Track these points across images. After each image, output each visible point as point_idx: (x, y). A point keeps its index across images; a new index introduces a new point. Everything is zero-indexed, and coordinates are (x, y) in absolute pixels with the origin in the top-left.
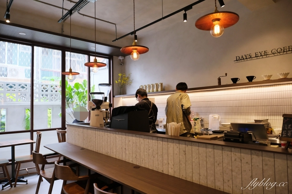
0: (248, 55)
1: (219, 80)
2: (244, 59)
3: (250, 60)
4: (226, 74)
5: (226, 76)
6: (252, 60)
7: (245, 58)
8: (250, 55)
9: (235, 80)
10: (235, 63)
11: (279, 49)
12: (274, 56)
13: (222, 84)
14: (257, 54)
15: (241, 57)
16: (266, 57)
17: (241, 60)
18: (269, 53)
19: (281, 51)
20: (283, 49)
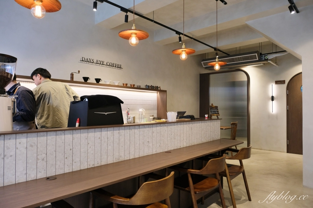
0: (92, 60)
1: (72, 75)
2: (88, 62)
3: (91, 64)
4: (79, 71)
5: (79, 73)
7: (89, 61)
9: (86, 79)
10: (81, 62)
11: (111, 64)
12: (108, 67)
13: (74, 80)
14: (98, 61)
15: (86, 59)
16: (103, 66)
17: (86, 61)
18: (105, 63)
19: (112, 65)
20: (113, 64)
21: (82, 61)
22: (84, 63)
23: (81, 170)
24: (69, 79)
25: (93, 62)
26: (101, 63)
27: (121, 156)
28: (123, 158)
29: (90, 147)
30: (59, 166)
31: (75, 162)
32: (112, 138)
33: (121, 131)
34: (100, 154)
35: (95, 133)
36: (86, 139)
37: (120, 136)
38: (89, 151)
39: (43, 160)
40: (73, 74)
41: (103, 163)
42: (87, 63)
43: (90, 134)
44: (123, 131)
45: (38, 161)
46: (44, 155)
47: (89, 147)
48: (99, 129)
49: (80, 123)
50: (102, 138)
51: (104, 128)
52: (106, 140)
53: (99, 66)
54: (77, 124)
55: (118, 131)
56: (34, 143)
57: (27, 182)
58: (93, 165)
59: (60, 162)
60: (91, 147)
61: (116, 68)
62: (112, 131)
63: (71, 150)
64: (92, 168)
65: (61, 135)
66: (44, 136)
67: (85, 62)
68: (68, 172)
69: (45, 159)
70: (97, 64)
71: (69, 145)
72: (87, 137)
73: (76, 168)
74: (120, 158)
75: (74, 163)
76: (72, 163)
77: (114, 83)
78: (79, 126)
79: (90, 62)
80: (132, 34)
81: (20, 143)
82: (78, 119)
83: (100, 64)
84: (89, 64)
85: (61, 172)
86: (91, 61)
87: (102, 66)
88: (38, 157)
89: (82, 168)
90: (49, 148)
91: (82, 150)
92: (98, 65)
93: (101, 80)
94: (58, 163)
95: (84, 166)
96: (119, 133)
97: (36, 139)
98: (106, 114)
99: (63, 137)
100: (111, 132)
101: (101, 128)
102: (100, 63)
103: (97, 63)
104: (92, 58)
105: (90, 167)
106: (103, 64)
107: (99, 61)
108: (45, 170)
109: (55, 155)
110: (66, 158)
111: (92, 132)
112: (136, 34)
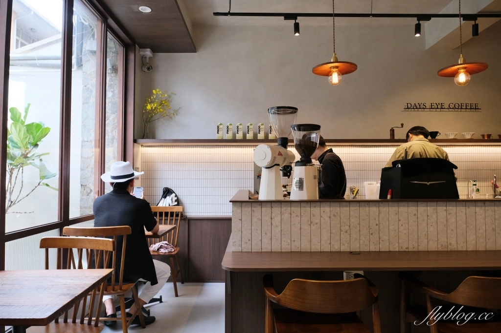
0: (422, 104)
1: (392, 131)
2: (416, 108)
3: (422, 111)
4: (402, 125)
5: (402, 127)
6: (423, 111)
7: (418, 107)
8: (425, 104)
10: (405, 111)
11: (457, 105)
12: (452, 111)
13: (396, 137)
14: (433, 104)
15: (413, 105)
16: (443, 111)
17: (413, 108)
18: (447, 106)
19: (459, 107)
20: (460, 105)
21: (408, 108)
22: (411, 111)
23: (390, 252)
24: (388, 137)
25: (425, 107)
26: (440, 107)
27: (450, 244)
28: (455, 247)
29: (402, 225)
30: (364, 241)
31: (383, 241)
32: (434, 216)
33: (451, 208)
34: (416, 236)
35: (409, 208)
36: (396, 214)
37: (448, 215)
38: (400, 230)
39: (346, 232)
40: (394, 130)
41: (421, 249)
42: (414, 111)
43: (402, 208)
44: (454, 208)
45: (342, 233)
46: (347, 227)
47: (400, 225)
48: (415, 203)
49: (392, 195)
50: (419, 214)
51: (421, 202)
52: (426, 218)
53: (436, 111)
54: (389, 197)
55: (445, 208)
56: (337, 213)
57: (331, 252)
58: (406, 248)
59: (365, 238)
60: (404, 225)
61: (467, 110)
62: (434, 206)
63: (377, 225)
64: (405, 251)
65: (365, 206)
66: (346, 206)
67: (413, 110)
68: (374, 250)
69: (349, 231)
70: (431, 110)
71: (375, 219)
72: (397, 212)
73: (384, 247)
74: (449, 245)
75: (381, 242)
76: (378, 240)
77: (463, 135)
78: (392, 198)
79: (420, 108)
80: (458, 69)
81: (324, 212)
82: (390, 190)
83: (438, 108)
84: (418, 111)
85: (366, 249)
86: (422, 106)
87: (441, 111)
88: (342, 228)
89: (392, 249)
90: (352, 220)
91: (391, 227)
92: (434, 110)
93: (439, 134)
94: (362, 238)
95: (395, 248)
96: (446, 210)
97: (338, 208)
98: (428, 184)
99: (367, 209)
100: (433, 208)
101: (418, 201)
102: (436, 107)
103: (432, 108)
104: (421, 101)
105: (403, 250)
106: (442, 108)
107: (435, 105)
108: (348, 244)
109: (358, 229)
110: (372, 234)
111: (404, 206)
112: (465, 68)
